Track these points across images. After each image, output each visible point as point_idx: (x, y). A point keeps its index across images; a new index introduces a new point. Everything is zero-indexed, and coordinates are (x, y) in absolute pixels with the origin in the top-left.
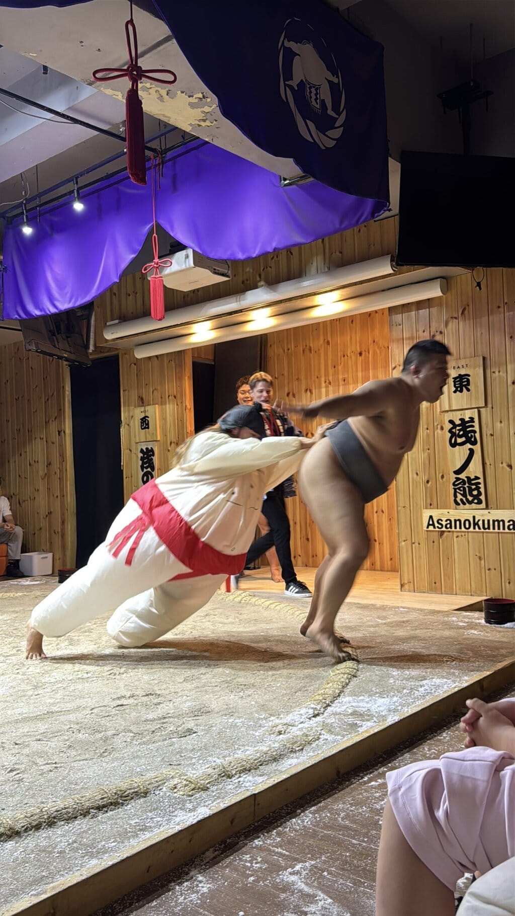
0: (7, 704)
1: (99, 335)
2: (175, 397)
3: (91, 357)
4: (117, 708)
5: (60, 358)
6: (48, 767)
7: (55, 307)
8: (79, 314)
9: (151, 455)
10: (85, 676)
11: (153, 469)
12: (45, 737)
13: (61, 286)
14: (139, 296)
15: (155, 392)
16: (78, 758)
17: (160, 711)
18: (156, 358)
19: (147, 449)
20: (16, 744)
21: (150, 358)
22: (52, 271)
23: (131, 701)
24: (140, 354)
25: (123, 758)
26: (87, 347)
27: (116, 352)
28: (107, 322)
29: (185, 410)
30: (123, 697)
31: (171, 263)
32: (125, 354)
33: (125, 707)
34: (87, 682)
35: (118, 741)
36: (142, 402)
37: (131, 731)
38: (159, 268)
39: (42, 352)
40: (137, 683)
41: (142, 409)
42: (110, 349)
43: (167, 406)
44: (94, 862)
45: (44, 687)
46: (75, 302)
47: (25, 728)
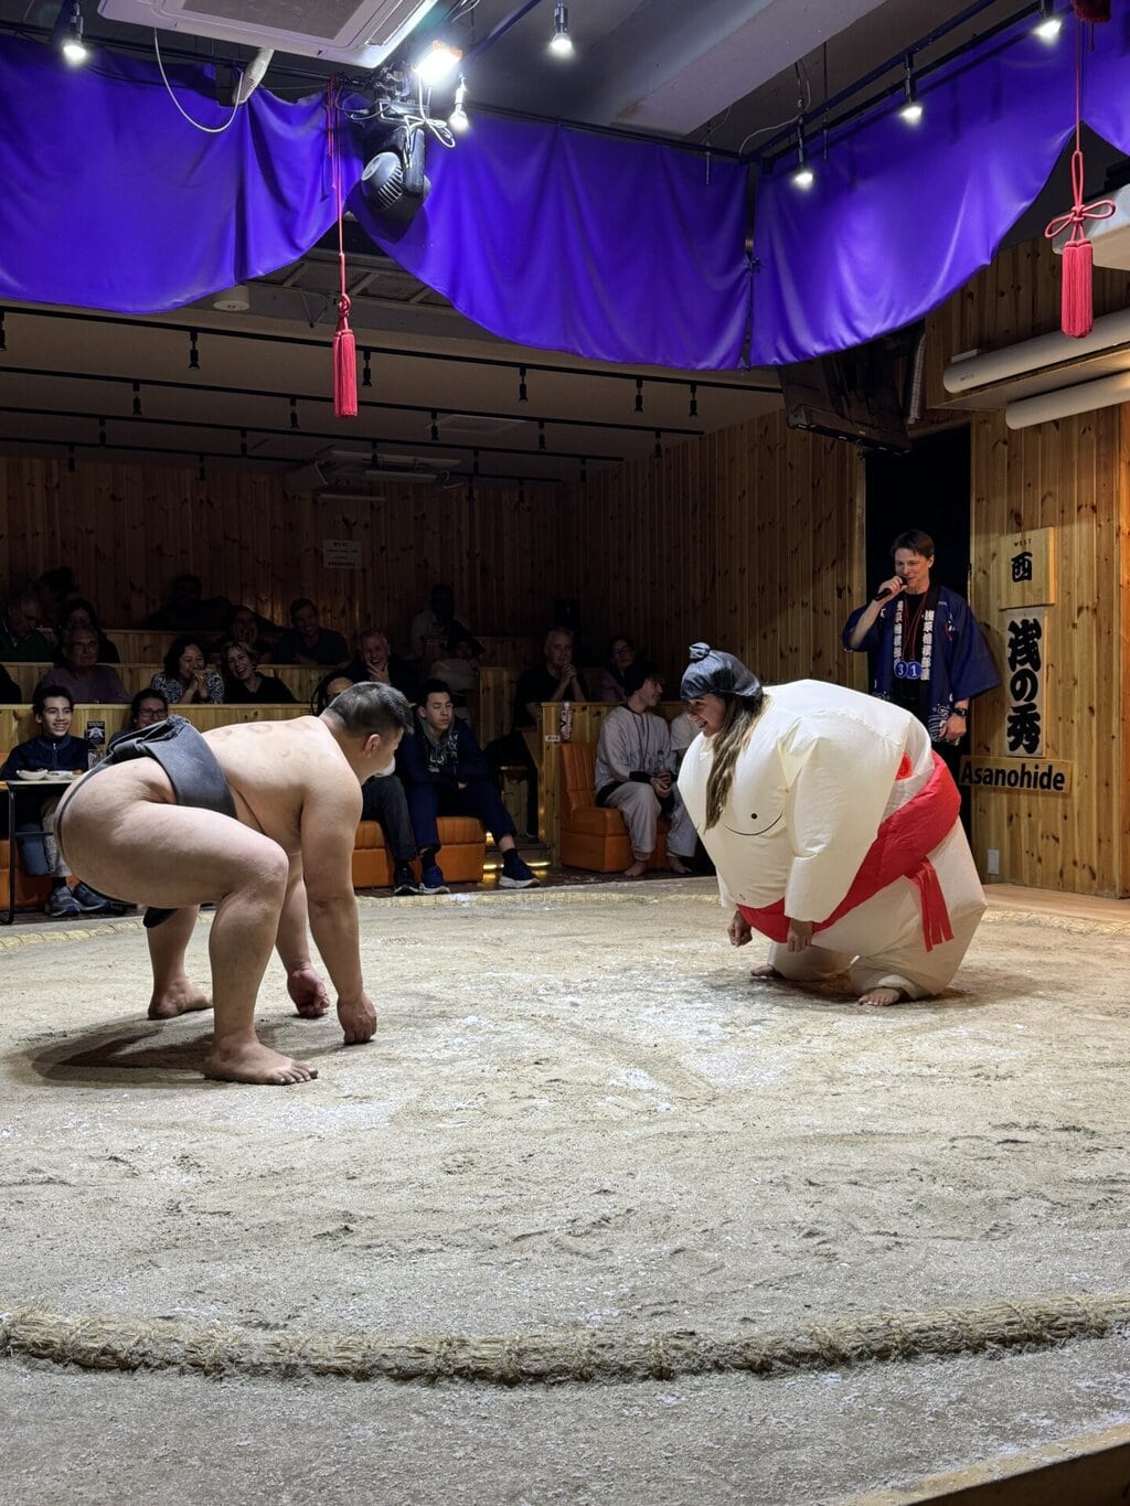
0: (781, 1103)
1: (933, 384)
2: (1094, 509)
3: (911, 434)
4: (1006, 1146)
5: (852, 438)
6: (879, 1241)
7: (855, 331)
8: (891, 346)
9: (1032, 637)
10: (926, 1071)
11: (1037, 665)
12: (867, 1179)
13: (868, 289)
14: (1025, 293)
15: (1049, 500)
16: (940, 1233)
17: (1102, 1166)
18: (1054, 427)
19: (1025, 622)
20: (811, 1184)
21: (1039, 427)
22: (850, 256)
23: (1032, 1136)
24: (1018, 420)
25: (1036, 1249)
26: (908, 415)
27: (960, 422)
28: (952, 355)
29: (1118, 535)
30: (1015, 1125)
31: (1114, 209)
32: (985, 422)
33: (1021, 1146)
34: (933, 1084)
35: (1019, 1212)
36: (1018, 522)
37: (1044, 1197)
38: (1085, 223)
39: (820, 430)
40: (1038, 1101)
41: (1018, 537)
42: (952, 414)
43: (1076, 527)
44: (1010, 1450)
45: (846, 1081)
46: (897, 318)
47: (824, 1156)
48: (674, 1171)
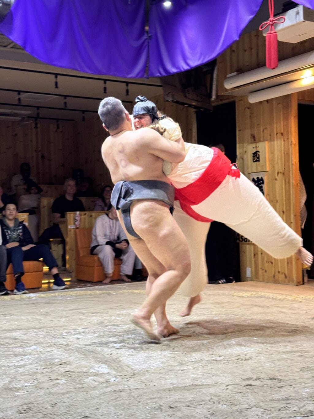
0: (161, 375)
1: (220, 85)
2: (282, 134)
3: (214, 104)
4: (248, 387)
5: (190, 106)
7: (187, 64)
8: (205, 70)
9: (261, 184)
10: (218, 358)
12: (193, 404)
13: (193, 47)
14: (254, 51)
15: (265, 131)
17: (284, 393)
18: (266, 103)
19: (258, 178)
20: (171, 408)
21: (261, 103)
22: (186, 36)
23: (258, 383)
24: (253, 100)
26: (210, 96)
27: (233, 99)
28: (227, 74)
29: (291, 145)
30: (251, 378)
31: (285, 19)
32: (241, 100)
33: (253, 387)
34: (221, 363)
36: (254, 139)
37: (261, 407)
38: (273, 25)
39: (178, 102)
40: (261, 368)
41: (254, 145)
42: (228, 97)
43: (276, 142)
45: (188, 364)
46: (204, 59)
47: (177, 396)
48: (115, 406)
